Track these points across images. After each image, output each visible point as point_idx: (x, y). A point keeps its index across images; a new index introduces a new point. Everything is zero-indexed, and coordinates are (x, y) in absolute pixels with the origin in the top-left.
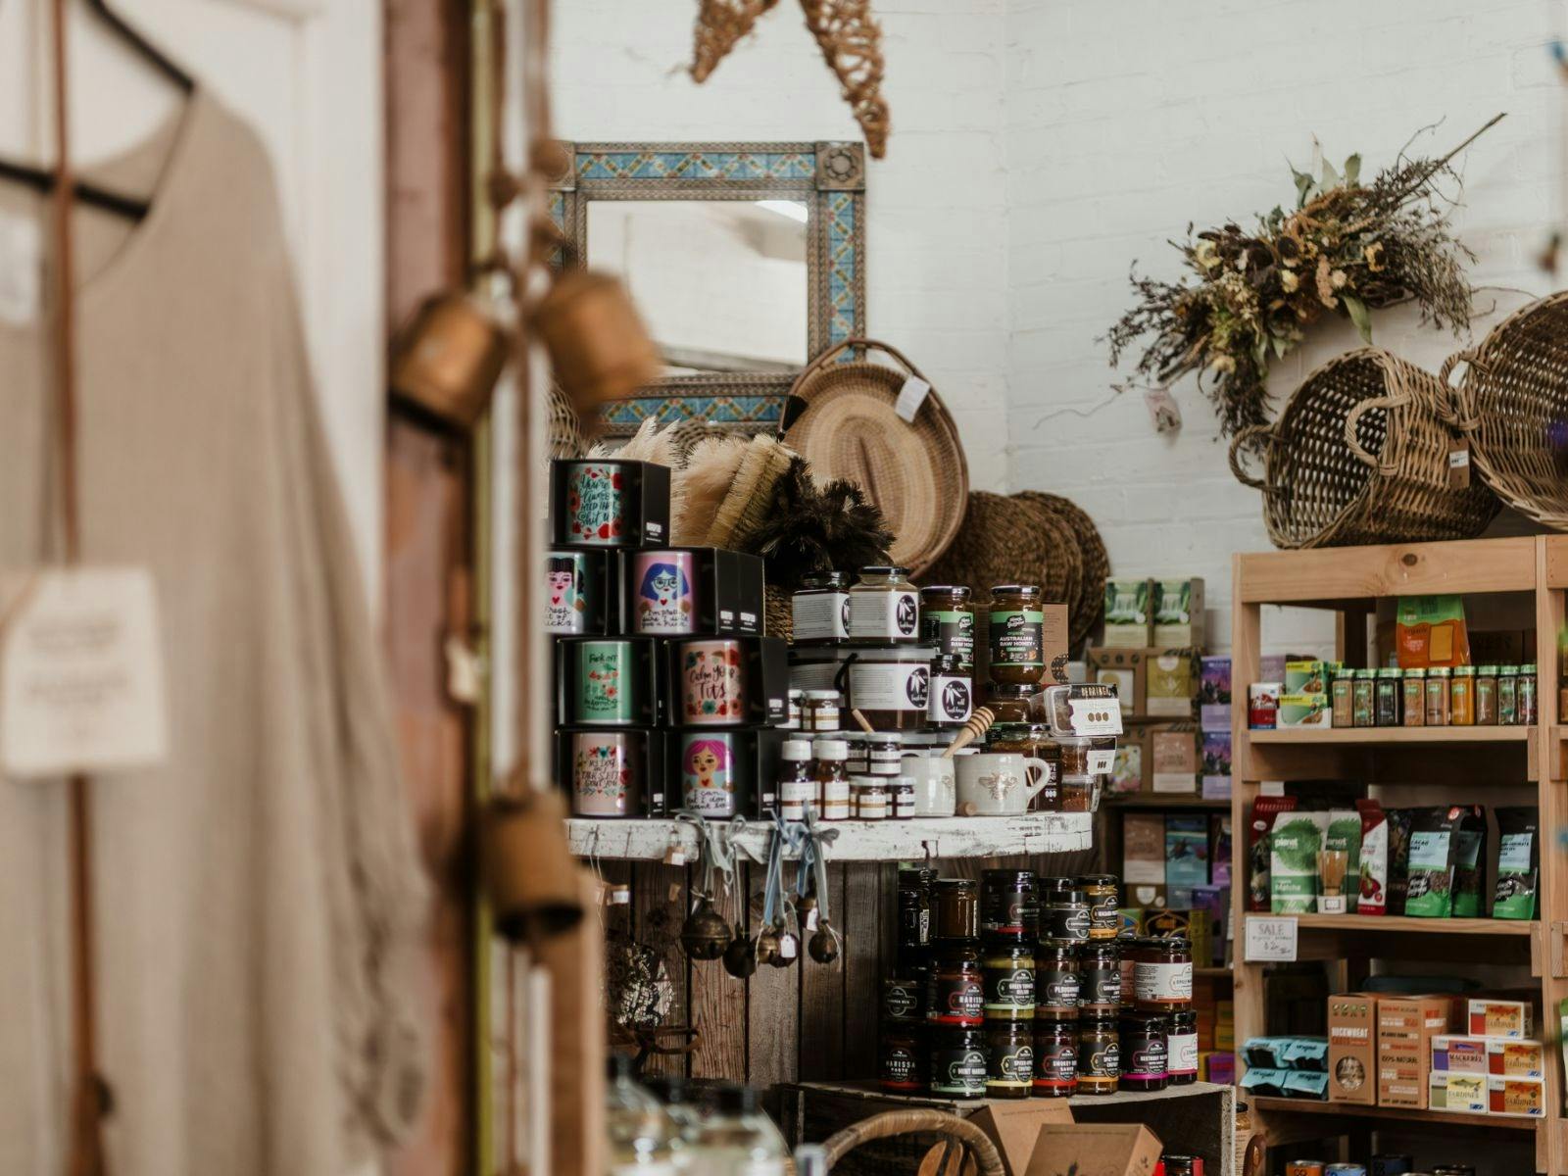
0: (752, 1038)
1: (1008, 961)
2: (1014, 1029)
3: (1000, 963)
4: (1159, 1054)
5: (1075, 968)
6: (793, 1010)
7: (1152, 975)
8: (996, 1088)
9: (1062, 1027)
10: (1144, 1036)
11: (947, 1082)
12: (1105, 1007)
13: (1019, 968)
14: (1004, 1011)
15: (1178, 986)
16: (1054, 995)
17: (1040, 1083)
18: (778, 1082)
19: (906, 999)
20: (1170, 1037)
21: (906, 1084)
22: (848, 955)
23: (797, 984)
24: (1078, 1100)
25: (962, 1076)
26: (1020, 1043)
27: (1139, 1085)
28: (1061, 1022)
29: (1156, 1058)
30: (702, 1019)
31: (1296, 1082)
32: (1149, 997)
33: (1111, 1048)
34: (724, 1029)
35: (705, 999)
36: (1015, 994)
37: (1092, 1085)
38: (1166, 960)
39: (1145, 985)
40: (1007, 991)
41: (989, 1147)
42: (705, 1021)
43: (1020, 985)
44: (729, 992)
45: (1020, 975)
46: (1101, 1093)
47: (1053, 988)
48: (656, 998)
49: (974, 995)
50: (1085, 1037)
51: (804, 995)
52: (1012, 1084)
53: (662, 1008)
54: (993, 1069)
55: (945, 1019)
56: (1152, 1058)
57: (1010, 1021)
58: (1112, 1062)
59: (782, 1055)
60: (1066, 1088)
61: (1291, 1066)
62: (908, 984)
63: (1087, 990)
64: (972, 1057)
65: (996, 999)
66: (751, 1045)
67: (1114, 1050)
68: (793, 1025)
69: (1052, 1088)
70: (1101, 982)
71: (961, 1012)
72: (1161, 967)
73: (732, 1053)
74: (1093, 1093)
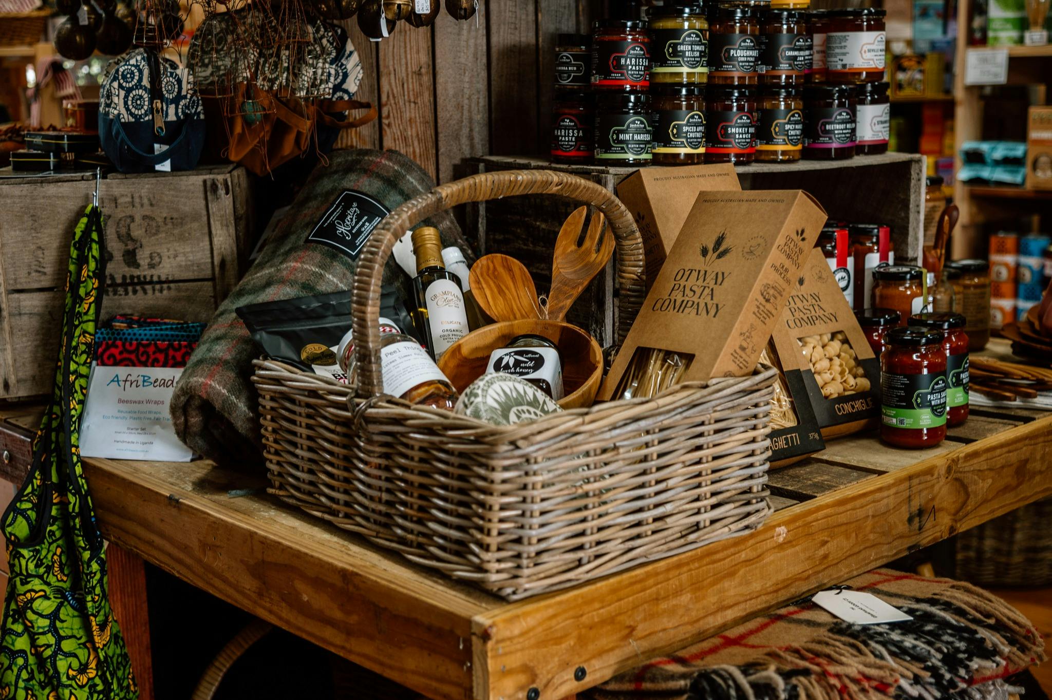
0: (440, 114)
1: (679, 20)
2: (684, 92)
3: (670, 24)
4: (846, 123)
5: (753, 31)
6: (482, 85)
7: (843, 44)
8: (666, 155)
9: (739, 93)
10: (831, 105)
11: (608, 148)
12: (789, 73)
13: (689, 28)
14: (672, 74)
15: (869, 55)
16: (730, 59)
17: (714, 151)
18: (468, 156)
19: (573, 65)
20: (859, 107)
21: (573, 153)
22: (541, 33)
23: (484, 60)
24: (754, 168)
25: (622, 142)
26: (690, 108)
27: (825, 155)
28: (738, 87)
29: (842, 126)
30: (391, 97)
31: (1001, 175)
32: (839, 67)
33: (793, 116)
34: (412, 105)
35: (392, 76)
36: (683, 56)
37: (775, 153)
38: (859, 29)
39: (835, 55)
40: (676, 53)
41: (622, 213)
42: (394, 97)
43: (689, 48)
44: (415, 68)
45: (689, 35)
46: (782, 162)
47: (728, 51)
48: (346, 75)
49: (637, 57)
50: (767, 105)
51: (493, 72)
52: (683, 151)
53: (352, 86)
54: (661, 135)
55: (606, 83)
56: (838, 126)
57: (681, 85)
58: (795, 130)
59: (471, 130)
60: (742, 155)
61: (997, 163)
62: (576, 51)
63: (768, 55)
64: (634, 122)
65: (664, 62)
66: (439, 121)
67: (797, 118)
68: (483, 102)
69: (728, 155)
70: (784, 46)
71: (622, 74)
72: (852, 35)
73: (421, 129)
74: (775, 161)
